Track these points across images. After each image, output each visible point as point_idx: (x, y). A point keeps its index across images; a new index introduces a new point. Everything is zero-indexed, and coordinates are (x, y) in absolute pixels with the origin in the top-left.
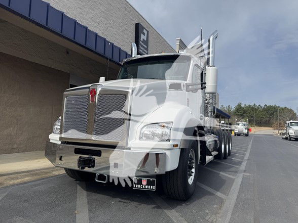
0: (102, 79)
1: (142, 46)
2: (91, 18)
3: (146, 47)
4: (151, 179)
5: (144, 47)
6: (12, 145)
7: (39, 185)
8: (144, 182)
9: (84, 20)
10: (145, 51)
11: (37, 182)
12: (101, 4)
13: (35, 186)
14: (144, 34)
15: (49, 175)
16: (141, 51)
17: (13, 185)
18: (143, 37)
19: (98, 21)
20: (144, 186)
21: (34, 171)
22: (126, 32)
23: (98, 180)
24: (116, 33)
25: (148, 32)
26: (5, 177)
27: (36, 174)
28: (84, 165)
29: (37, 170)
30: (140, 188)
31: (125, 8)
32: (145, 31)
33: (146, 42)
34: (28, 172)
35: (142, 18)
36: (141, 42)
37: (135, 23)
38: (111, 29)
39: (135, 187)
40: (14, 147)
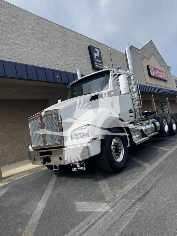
0: (59, 101)
1: (97, 62)
2: (53, 56)
3: (100, 61)
4: (82, 163)
5: (98, 62)
6: (23, 155)
7: (32, 177)
8: (78, 166)
9: (48, 59)
10: (101, 65)
11: (31, 176)
12: (58, 43)
13: (30, 178)
14: (96, 52)
15: (40, 170)
16: (97, 66)
17: (18, 180)
18: (96, 55)
19: (59, 56)
20: (78, 169)
21: (32, 169)
22: (82, 56)
23: (55, 169)
24: (74, 60)
25: (99, 50)
26: (15, 176)
27: (33, 171)
28: (45, 161)
29: (33, 169)
30: (77, 170)
31: (77, 38)
32: (97, 50)
33: (100, 58)
34: (29, 170)
35: (92, 41)
36: (95, 60)
37: (87, 46)
38: (70, 58)
39: (74, 170)
40: (24, 156)
